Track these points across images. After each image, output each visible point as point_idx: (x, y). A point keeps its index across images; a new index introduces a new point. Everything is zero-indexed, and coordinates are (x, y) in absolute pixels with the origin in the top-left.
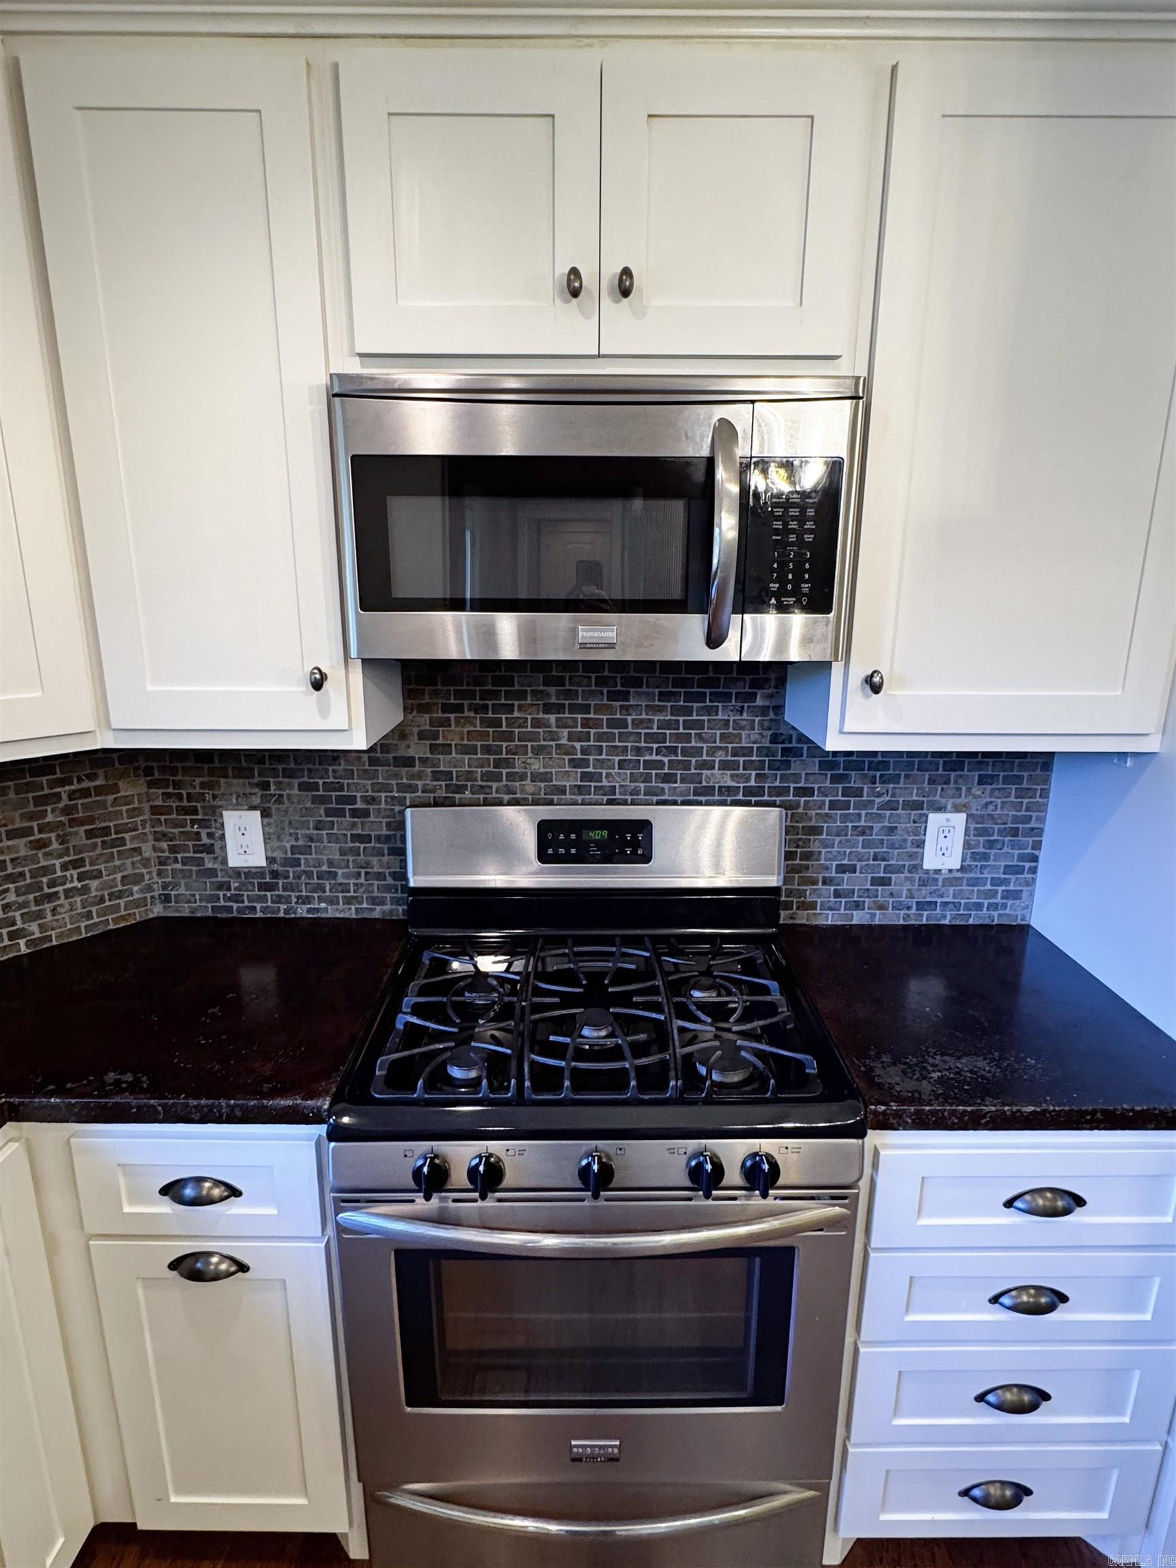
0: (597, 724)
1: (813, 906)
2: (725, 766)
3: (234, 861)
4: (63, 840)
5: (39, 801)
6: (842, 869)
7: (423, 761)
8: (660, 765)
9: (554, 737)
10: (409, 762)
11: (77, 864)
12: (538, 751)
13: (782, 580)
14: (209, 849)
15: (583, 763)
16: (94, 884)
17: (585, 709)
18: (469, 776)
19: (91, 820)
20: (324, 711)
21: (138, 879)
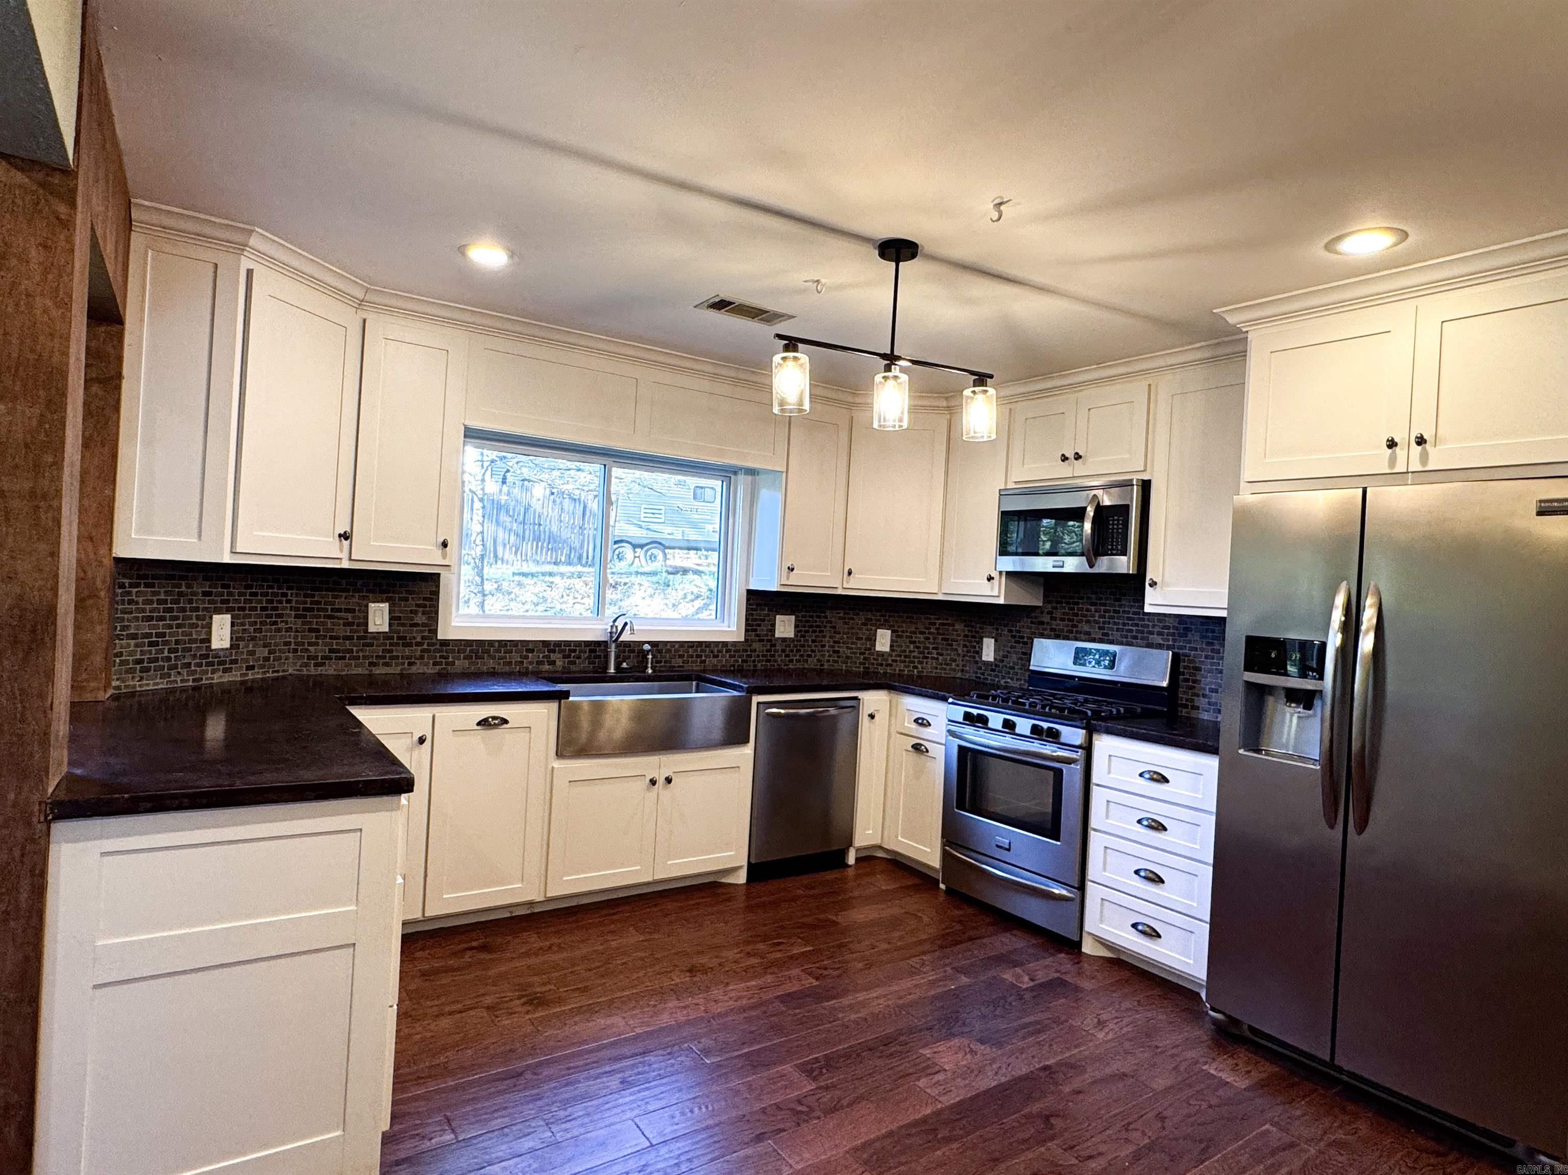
0: (1109, 611)
1: (1198, 708)
2: (1159, 634)
3: (984, 658)
4: (934, 639)
5: (931, 624)
6: (1212, 690)
7: (1048, 623)
8: (1131, 631)
9: (1093, 616)
10: (1042, 623)
11: (936, 648)
12: (1088, 622)
13: (1112, 545)
14: (977, 653)
15: (1103, 628)
16: (941, 658)
17: (1105, 605)
18: (1062, 630)
19: (943, 634)
20: (992, 589)
21: (955, 661)
